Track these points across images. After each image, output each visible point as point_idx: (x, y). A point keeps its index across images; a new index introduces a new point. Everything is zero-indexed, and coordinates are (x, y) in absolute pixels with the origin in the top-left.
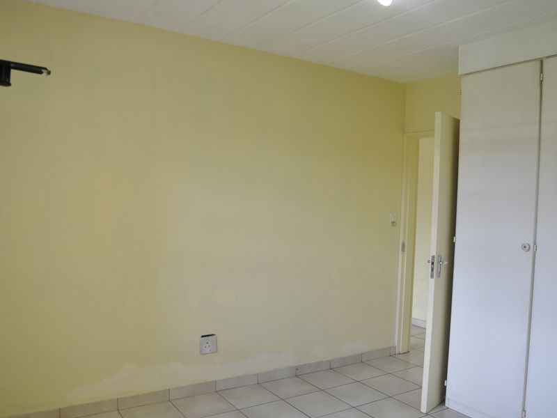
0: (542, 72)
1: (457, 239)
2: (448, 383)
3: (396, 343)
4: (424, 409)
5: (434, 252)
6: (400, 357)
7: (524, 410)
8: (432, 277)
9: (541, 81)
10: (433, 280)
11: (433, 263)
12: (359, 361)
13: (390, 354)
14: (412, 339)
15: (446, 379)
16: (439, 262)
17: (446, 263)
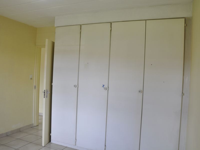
0: (81, 29)
1: (53, 84)
2: (52, 134)
3: (33, 123)
4: (43, 145)
5: (45, 89)
6: (35, 127)
7: (76, 139)
8: (44, 97)
9: (81, 32)
10: (45, 99)
11: (44, 93)
12: (19, 131)
13: (31, 127)
14: (39, 120)
15: (51, 133)
16: (47, 92)
17: (49, 92)
